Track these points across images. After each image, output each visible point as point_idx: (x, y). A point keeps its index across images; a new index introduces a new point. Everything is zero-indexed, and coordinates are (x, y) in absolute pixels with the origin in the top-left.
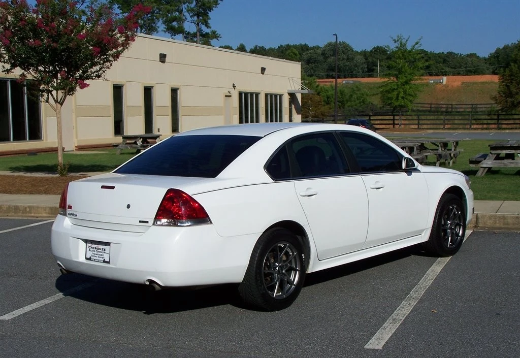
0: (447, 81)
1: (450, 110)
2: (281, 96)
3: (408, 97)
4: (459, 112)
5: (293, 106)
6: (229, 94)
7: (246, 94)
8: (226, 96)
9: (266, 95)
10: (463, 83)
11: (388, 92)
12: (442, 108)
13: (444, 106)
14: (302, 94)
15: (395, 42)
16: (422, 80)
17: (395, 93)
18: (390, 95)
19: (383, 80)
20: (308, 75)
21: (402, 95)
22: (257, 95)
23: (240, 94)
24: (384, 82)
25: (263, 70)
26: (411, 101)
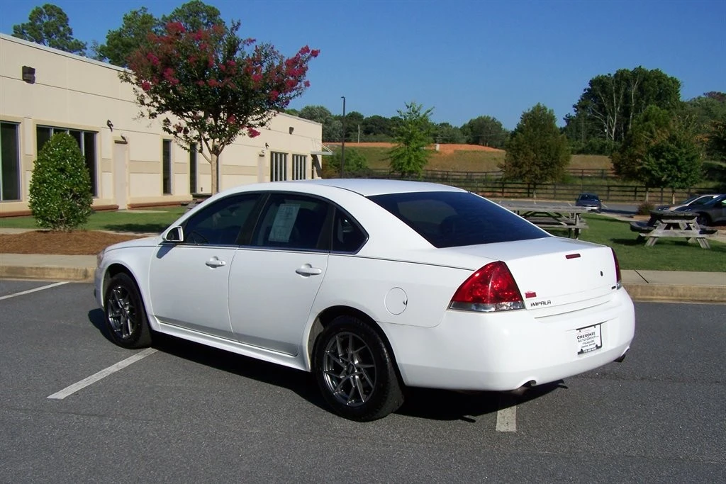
0: (440, 148)
1: (446, 177)
2: (305, 157)
3: (420, 163)
4: (455, 179)
5: (315, 168)
6: (262, 154)
7: (276, 154)
8: (260, 155)
9: (293, 155)
10: (455, 151)
11: (399, 157)
12: (437, 174)
13: (439, 173)
14: (323, 156)
15: (408, 107)
16: (431, 147)
17: (406, 158)
18: (401, 161)
19: (393, 145)
20: (327, 137)
21: (413, 160)
22: (286, 154)
23: (272, 153)
24: (394, 147)
25: (291, 129)
26: (420, 166)
